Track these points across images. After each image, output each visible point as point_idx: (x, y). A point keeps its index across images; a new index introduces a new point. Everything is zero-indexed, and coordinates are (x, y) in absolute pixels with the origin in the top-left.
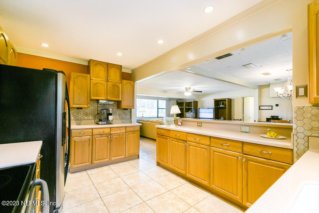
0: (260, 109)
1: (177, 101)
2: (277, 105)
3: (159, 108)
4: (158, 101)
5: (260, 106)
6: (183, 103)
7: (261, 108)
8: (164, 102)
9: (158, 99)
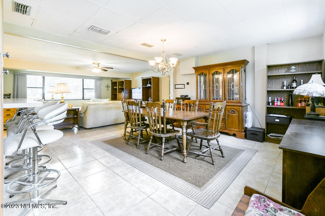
0: (175, 88)
1: (112, 80)
2: (188, 84)
3: (84, 88)
4: (83, 80)
5: (175, 85)
6: (117, 82)
7: (177, 86)
8: (93, 81)
9: (83, 77)
